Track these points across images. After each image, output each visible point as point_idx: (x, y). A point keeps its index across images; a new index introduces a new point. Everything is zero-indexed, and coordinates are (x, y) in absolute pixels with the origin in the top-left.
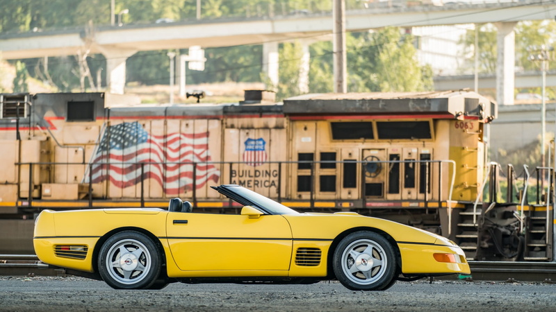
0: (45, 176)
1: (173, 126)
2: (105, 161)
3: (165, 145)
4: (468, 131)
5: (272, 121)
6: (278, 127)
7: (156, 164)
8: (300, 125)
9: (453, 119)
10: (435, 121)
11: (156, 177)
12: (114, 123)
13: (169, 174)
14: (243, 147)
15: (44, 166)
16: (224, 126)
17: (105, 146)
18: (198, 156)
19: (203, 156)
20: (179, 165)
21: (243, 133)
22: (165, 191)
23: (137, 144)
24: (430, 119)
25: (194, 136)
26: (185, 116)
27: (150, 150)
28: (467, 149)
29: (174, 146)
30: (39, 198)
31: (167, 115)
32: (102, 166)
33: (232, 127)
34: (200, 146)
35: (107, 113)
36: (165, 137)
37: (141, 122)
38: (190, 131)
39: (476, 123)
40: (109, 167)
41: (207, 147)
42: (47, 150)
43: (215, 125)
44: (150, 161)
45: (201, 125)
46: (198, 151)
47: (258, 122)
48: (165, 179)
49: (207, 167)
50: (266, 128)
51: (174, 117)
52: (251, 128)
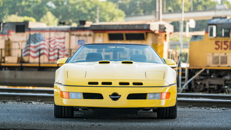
0: (7, 53)
1: (53, 35)
2: (28, 48)
3: (50, 42)
4: (159, 37)
5: (88, 33)
6: (90, 35)
7: (46, 50)
8: (97, 34)
9: (153, 32)
10: (147, 33)
11: (46, 54)
12: (32, 33)
13: (51, 53)
14: (77, 43)
15: (7, 50)
16: (71, 35)
17: (28, 42)
18: (61, 46)
19: (63, 46)
20: (54, 50)
21: (77, 37)
22: (49, 60)
23: (39, 42)
24: (144, 32)
25: (60, 39)
26: (56, 31)
27: (44, 44)
28: (159, 44)
29: (53, 42)
30: (4, 62)
31: (50, 30)
32: (27, 50)
33: (73, 35)
34: (62, 43)
35: (30, 30)
36: (50, 39)
37: (41, 33)
38: (58, 37)
39: (163, 34)
40: (29, 50)
41: (64, 43)
42: (8, 44)
43: (67, 34)
44: (44, 49)
45: (62, 35)
46: (61, 44)
47: (82, 33)
48: (49, 55)
49: (64, 51)
50: (85, 36)
51: (53, 31)
52: (79, 36)
